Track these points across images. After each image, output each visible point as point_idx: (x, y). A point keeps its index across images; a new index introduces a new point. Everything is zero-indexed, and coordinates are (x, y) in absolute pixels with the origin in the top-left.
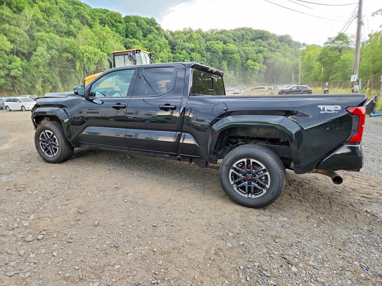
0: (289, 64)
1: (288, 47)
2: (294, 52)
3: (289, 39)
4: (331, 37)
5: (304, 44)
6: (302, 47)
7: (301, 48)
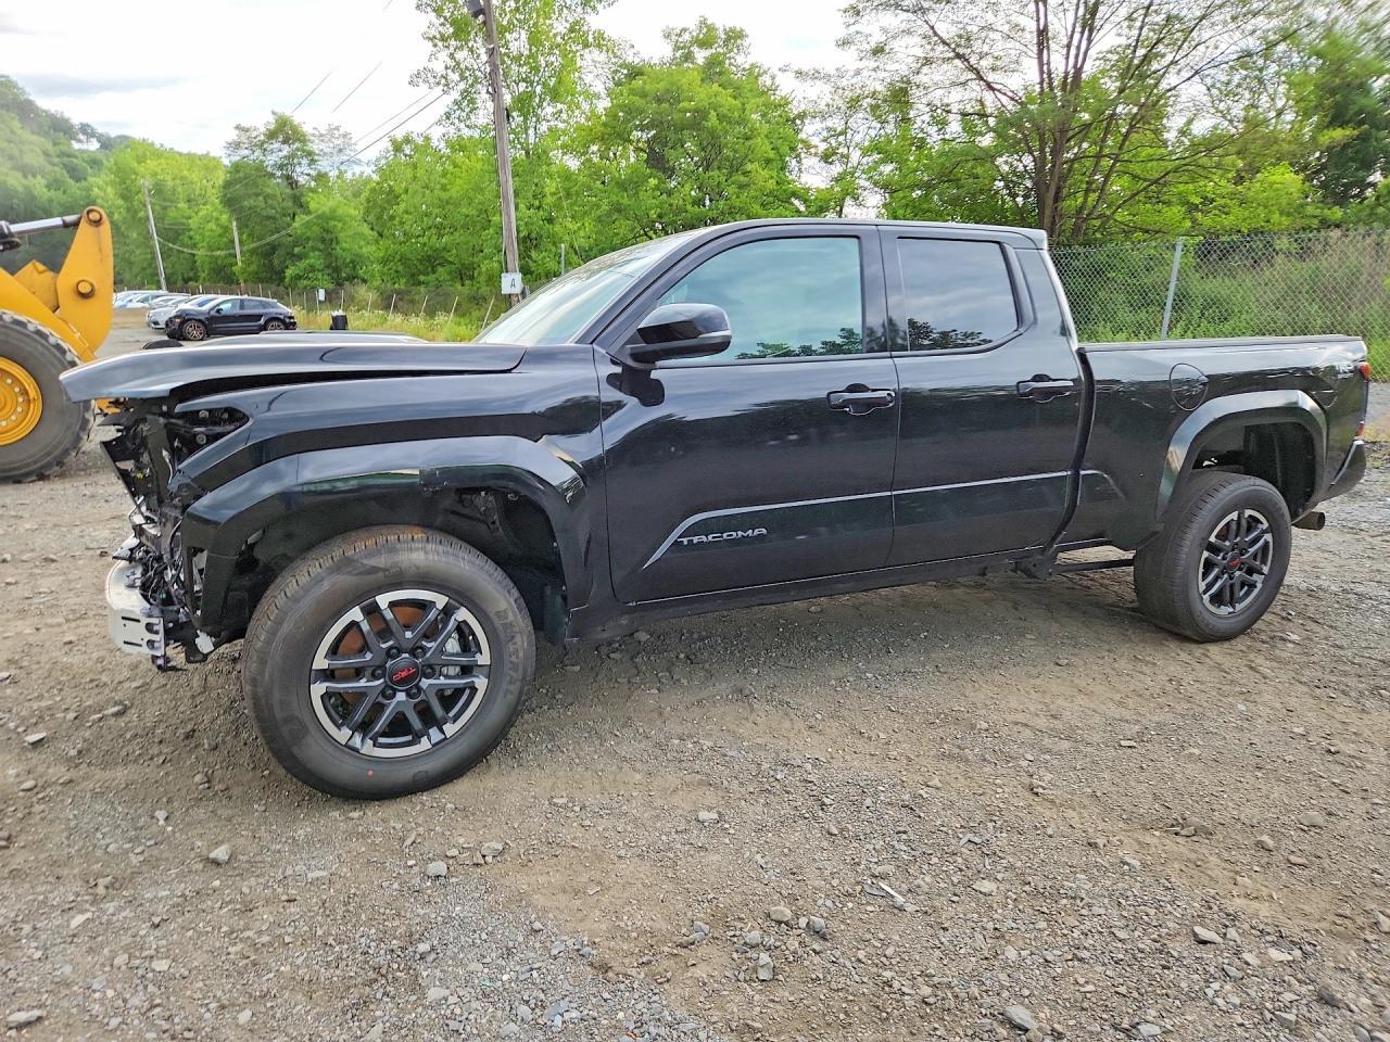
0: (50, 201)
1: (22, 128)
2: (58, 156)
3: (15, 94)
4: (248, 126)
5: (86, 130)
6: (81, 137)
7: (79, 141)
